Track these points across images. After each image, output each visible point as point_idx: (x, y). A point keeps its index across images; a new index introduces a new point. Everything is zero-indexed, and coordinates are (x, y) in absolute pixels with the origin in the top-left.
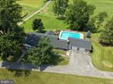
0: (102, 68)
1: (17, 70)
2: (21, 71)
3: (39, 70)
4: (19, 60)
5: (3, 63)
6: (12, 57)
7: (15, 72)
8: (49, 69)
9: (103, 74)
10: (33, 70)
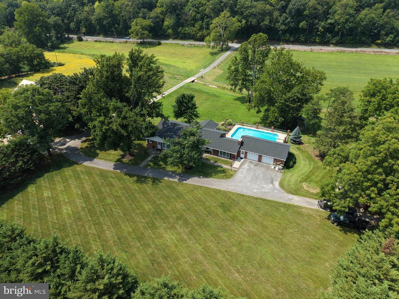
0: (296, 192)
1: (138, 176)
2: (146, 178)
3: (176, 180)
4: (144, 163)
5: (114, 165)
6: (131, 158)
7: (135, 178)
8: (194, 181)
9: (291, 199)
10: (166, 178)
